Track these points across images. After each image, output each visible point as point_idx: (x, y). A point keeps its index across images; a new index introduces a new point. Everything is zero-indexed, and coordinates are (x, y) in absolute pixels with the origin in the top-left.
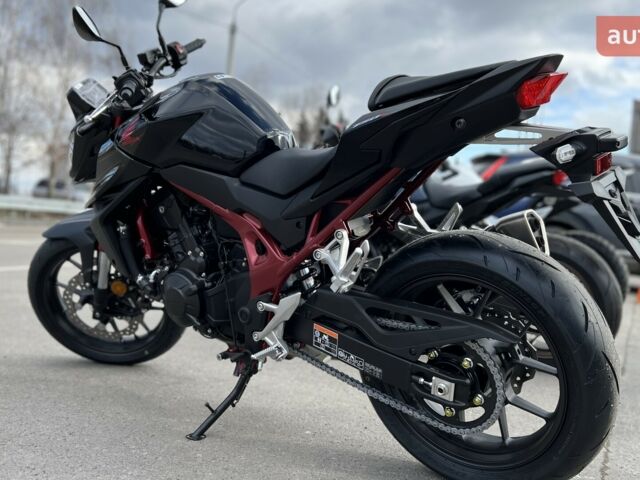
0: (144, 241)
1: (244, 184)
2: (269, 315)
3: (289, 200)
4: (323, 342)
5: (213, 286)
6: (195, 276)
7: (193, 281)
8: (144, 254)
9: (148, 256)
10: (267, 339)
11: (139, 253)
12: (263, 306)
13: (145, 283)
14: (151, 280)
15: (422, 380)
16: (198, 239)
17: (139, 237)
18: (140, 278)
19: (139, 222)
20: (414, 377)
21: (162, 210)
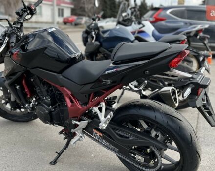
0: (26, 90)
1: (63, 76)
2: (76, 125)
3: (82, 86)
4: (97, 136)
5: (55, 110)
6: (47, 107)
7: (47, 109)
8: (27, 95)
9: (29, 96)
10: (76, 132)
11: (25, 95)
12: (74, 122)
13: (29, 107)
14: (31, 106)
15: (133, 155)
16: (47, 91)
17: (24, 89)
18: (27, 105)
19: (24, 82)
20: (130, 154)
21: (32, 80)
